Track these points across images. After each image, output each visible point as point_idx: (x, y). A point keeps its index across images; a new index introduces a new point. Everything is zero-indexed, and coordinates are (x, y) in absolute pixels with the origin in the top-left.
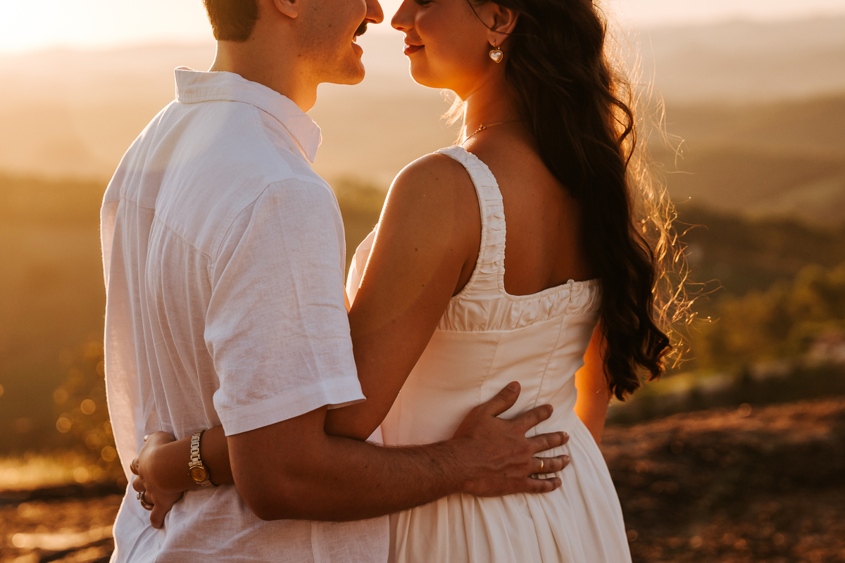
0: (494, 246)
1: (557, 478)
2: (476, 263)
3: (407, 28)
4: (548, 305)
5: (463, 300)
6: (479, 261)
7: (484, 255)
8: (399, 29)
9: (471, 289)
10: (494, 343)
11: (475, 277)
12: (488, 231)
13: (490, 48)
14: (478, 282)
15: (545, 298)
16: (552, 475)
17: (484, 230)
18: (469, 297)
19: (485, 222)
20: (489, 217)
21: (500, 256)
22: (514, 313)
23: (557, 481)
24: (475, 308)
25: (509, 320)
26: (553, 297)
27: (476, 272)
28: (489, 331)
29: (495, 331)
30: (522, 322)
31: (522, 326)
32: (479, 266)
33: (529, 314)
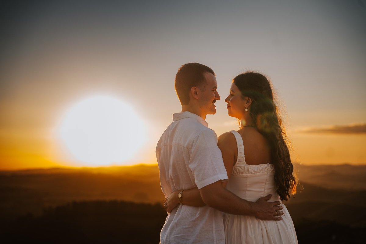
0: (241, 152)
1: (281, 217)
2: (237, 157)
3: (228, 102)
4: (261, 169)
5: (236, 167)
6: (238, 156)
7: (239, 155)
8: (226, 102)
9: (238, 164)
10: (247, 178)
11: (238, 161)
12: (239, 149)
13: (246, 108)
14: (239, 162)
15: (259, 167)
16: (279, 216)
17: (238, 149)
18: (237, 166)
19: (238, 147)
20: (239, 146)
21: (243, 155)
22: (250, 169)
23: (281, 218)
24: (239, 168)
25: (249, 172)
26: (262, 167)
27: (238, 159)
28: (244, 174)
29: (246, 174)
30: (253, 172)
31: (253, 173)
32: (238, 158)
33: (254, 170)
